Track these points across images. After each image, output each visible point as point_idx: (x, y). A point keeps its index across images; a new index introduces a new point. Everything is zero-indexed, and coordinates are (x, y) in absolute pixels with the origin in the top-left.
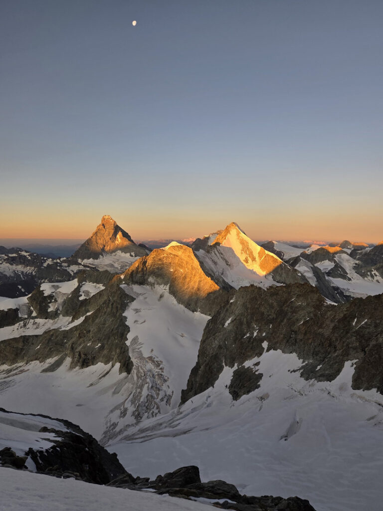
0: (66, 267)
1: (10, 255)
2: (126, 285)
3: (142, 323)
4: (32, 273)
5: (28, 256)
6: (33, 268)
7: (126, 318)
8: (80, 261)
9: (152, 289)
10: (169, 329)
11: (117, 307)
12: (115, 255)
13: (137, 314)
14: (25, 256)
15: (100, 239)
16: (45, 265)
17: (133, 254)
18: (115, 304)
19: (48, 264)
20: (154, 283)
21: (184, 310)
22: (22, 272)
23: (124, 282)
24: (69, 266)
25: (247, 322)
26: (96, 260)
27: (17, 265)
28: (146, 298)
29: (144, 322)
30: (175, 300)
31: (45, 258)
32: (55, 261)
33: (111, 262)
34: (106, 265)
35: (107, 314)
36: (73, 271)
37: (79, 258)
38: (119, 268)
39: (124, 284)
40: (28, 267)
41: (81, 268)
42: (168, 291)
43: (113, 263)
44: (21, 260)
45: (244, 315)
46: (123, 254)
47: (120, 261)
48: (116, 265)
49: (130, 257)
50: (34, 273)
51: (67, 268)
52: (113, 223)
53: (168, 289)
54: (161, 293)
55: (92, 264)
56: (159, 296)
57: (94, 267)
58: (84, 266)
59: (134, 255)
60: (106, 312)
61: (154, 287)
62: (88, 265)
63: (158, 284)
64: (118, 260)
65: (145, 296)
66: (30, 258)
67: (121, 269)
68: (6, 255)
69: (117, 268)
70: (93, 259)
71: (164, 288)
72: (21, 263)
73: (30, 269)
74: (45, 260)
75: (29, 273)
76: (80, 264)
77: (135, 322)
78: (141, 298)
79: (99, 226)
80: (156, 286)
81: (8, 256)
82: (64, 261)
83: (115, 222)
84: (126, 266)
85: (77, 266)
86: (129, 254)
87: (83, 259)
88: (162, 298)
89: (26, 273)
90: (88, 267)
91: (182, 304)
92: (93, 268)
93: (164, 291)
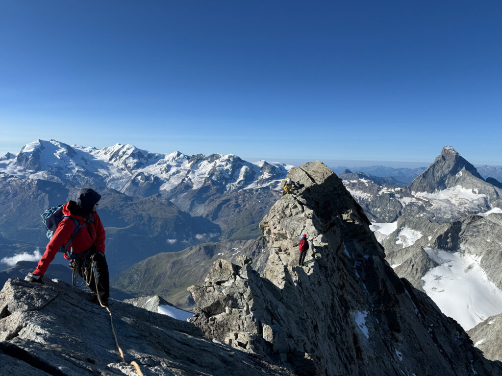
0: (398, 198)
1: (352, 181)
2: (430, 249)
3: (440, 292)
4: (368, 199)
5: (366, 183)
6: (369, 195)
7: (424, 282)
8: (413, 193)
9: (461, 256)
10: (468, 307)
11: (417, 269)
12: (454, 190)
13: (437, 281)
14: (363, 183)
15: (438, 172)
16: (380, 193)
17: (476, 190)
18: (415, 266)
19: (383, 192)
20: (464, 251)
21: (495, 290)
22: (360, 198)
23: (429, 245)
24: (401, 197)
25: (493, 352)
26: (430, 194)
27: (356, 190)
28: (451, 266)
29: (443, 291)
30: (486, 275)
31: (381, 187)
32: (389, 190)
33: (448, 197)
34: (441, 200)
35: (407, 273)
36: (405, 203)
37: (413, 190)
38: (457, 205)
39: (429, 247)
40: (366, 194)
41: (414, 200)
42: (480, 263)
43: (450, 199)
44: (360, 187)
45: (493, 344)
46: (463, 190)
47: (459, 197)
48: (453, 201)
49: (472, 193)
50: (369, 200)
51: (400, 200)
52: (455, 154)
53: (480, 261)
54: (470, 263)
55: (426, 198)
56: (467, 266)
57: (427, 200)
58: (418, 199)
59: (477, 192)
60: (406, 271)
61: (464, 255)
62: (421, 198)
63: (470, 252)
64: (456, 196)
65: (450, 263)
66: (367, 185)
67: (458, 206)
68: (348, 181)
69: (454, 205)
70: (428, 192)
71: (476, 259)
72: (360, 189)
73: (367, 195)
74: (381, 188)
75: (365, 199)
76: (413, 196)
77: (433, 289)
78: (446, 265)
79: (439, 157)
80: (466, 254)
81: (349, 181)
82: (398, 192)
83: (457, 153)
84: (466, 203)
85: (410, 198)
86: (471, 190)
87: (417, 191)
88: (469, 270)
89: (363, 198)
90: (421, 200)
91: (493, 282)
92: (427, 202)
93: (475, 262)
